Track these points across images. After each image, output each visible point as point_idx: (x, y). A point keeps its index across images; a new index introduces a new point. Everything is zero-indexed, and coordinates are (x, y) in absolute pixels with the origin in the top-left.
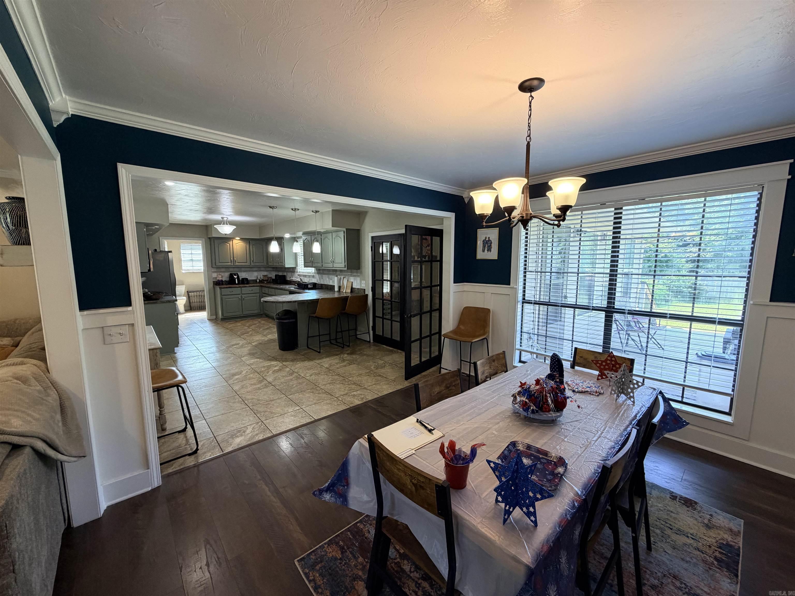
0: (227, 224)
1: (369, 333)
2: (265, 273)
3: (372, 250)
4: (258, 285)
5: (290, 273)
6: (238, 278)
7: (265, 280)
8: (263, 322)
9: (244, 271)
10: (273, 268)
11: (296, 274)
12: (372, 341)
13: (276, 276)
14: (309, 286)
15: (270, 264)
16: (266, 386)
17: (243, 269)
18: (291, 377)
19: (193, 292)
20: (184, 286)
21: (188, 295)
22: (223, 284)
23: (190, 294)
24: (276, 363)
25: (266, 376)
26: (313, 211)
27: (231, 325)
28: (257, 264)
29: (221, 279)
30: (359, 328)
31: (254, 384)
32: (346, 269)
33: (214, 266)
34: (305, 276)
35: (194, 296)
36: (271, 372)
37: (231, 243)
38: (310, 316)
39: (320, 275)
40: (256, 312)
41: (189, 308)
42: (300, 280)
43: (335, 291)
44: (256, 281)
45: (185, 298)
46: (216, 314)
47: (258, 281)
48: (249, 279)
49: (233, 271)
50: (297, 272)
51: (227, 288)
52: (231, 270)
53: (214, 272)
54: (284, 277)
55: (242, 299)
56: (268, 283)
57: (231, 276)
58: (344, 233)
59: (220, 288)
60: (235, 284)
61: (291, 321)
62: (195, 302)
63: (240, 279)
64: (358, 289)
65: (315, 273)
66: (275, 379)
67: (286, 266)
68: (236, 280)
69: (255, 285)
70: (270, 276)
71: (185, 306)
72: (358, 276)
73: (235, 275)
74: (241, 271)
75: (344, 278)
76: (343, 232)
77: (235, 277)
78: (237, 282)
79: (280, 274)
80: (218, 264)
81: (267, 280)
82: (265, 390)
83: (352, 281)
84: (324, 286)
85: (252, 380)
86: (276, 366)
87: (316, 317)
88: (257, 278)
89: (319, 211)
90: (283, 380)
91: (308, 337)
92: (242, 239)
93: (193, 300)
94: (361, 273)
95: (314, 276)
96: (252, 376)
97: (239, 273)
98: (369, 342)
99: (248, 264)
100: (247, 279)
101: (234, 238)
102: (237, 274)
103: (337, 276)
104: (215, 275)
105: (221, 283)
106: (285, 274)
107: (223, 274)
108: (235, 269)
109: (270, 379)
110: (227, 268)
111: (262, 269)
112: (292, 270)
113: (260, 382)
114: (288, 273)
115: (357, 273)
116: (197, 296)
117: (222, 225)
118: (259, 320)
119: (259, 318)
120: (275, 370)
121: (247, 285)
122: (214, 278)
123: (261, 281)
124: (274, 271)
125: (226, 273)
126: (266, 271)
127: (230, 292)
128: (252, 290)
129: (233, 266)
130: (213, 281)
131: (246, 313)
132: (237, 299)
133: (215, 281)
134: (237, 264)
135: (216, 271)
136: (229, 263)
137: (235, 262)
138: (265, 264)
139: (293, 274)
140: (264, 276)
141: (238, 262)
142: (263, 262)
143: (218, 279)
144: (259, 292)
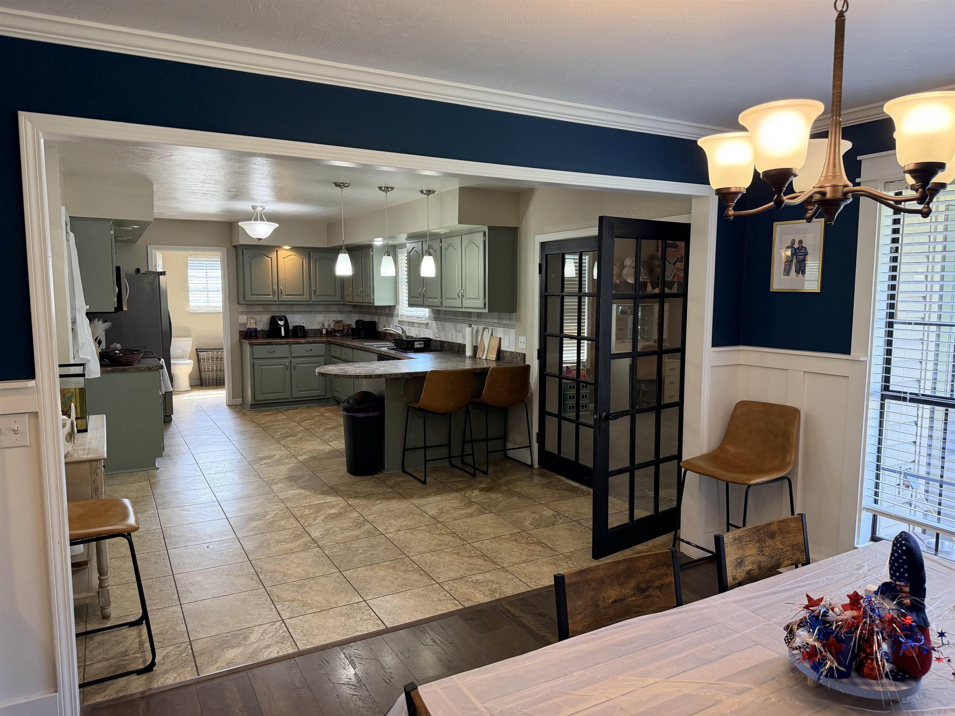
0: (262, 220)
1: (530, 447)
2: (339, 317)
3: (540, 272)
4: (324, 339)
5: (385, 318)
6: (286, 325)
7: (338, 331)
8: (328, 414)
9: (298, 312)
10: (354, 306)
11: (396, 320)
12: (536, 465)
13: (358, 322)
14: (417, 345)
15: (348, 299)
16: (306, 548)
17: (296, 309)
18: (357, 532)
19: (206, 350)
20: (192, 339)
21: (198, 355)
22: (256, 337)
23: (201, 354)
24: (335, 499)
25: (309, 525)
26: (422, 192)
27: (268, 419)
28: (321, 298)
29: (253, 326)
30: (512, 436)
31: (285, 541)
32: (486, 311)
33: (242, 301)
34: (412, 324)
35: (208, 359)
36: (322, 517)
37: (274, 255)
38: (409, 407)
39: (439, 323)
40: (317, 393)
41: (198, 382)
42: (400, 333)
43: (465, 357)
44: (319, 332)
45: (191, 361)
46: (243, 396)
47: (324, 332)
48: (308, 326)
49: (276, 311)
50: (398, 316)
51: (263, 344)
52: (274, 308)
53: (242, 313)
54: (373, 324)
55: (291, 368)
56: (343, 335)
57: (273, 321)
58: (485, 235)
59: (251, 345)
60: (280, 337)
61: (370, 415)
62: (208, 371)
63: (291, 327)
64: (511, 353)
65: (430, 318)
66: (327, 533)
67: (376, 304)
68: (283, 328)
69: (318, 339)
70: (347, 322)
71: (191, 377)
72: (512, 326)
73: (281, 320)
74: (293, 312)
75: (484, 329)
76: (482, 234)
77: (281, 323)
78: (283, 334)
79: (367, 318)
80: (249, 297)
81: (342, 331)
82: (302, 554)
83: (499, 336)
84: (446, 345)
85: (283, 532)
86: (333, 507)
87: (420, 409)
88: (323, 325)
89: (434, 192)
90: (340, 537)
91: (405, 450)
92: (295, 249)
93: (205, 366)
94: (518, 319)
95: (427, 324)
96: (283, 523)
97: (288, 317)
98: (531, 466)
99: (305, 297)
100: (303, 327)
101: (279, 247)
102: (285, 317)
103: (470, 326)
104: (243, 319)
105: (253, 334)
106: (376, 319)
107: (258, 317)
108: (283, 309)
109: (316, 533)
110: (266, 305)
111: (333, 308)
112: (387, 311)
113: (297, 537)
114: (381, 318)
115: (511, 319)
116: (212, 358)
117: (252, 222)
118: (322, 409)
119: (323, 406)
120: (330, 514)
121: (303, 341)
122: (241, 324)
123: (330, 333)
124: (355, 312)
125: (263, 316)
126: (341, 312)
127: (269, 352)
128: (311, 350)
129: (278, 303)
130: (240, 331)
131: (298, 394)
132: (282, 366)
133: (243, 330)
134: (285, 298)
135: (245, 310)
136: (269, 295)
137: (282, 293)
138: (338, 298)
139: (390, 318)
140: (337, 322)
141: (286, 295)
142: (335, 295)
143: (248, 326)
144: (324, 354)
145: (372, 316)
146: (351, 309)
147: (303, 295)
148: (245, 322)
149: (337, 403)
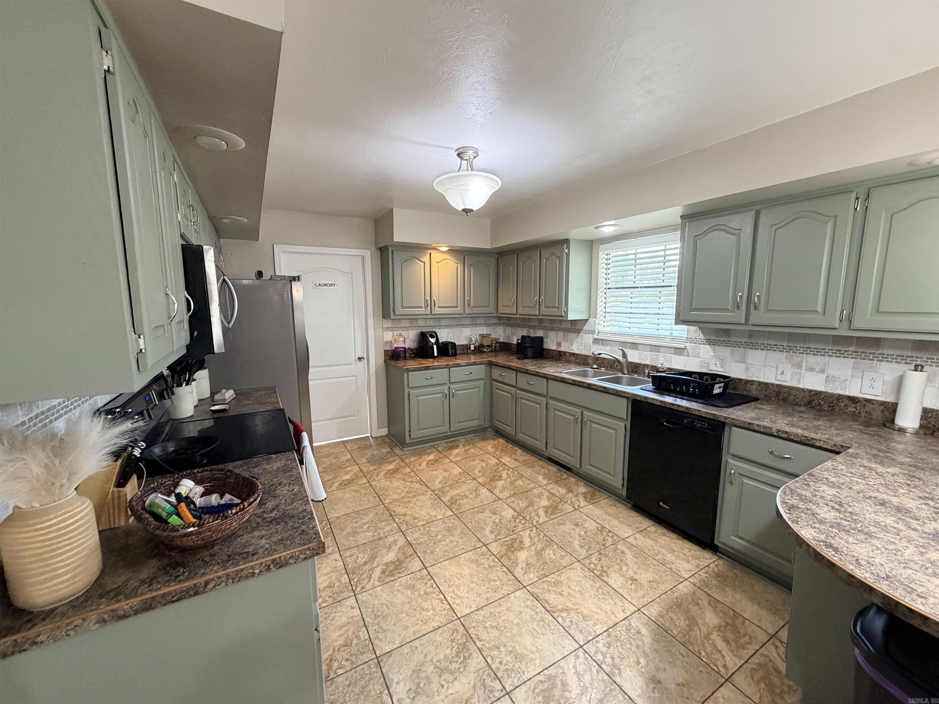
2: (485, 331)
6: (437, 342)
7: (487, 346)
9: (446, 326)
11: (587, 338)
13: (523, 338)
14: (716, 390)
15: (502, 310)
17: (448, 323)
22: (407, 359)
28: (476, 310)
29: (401, 345)
33: (391, 315)
37: (426, 259)
39: (729, 350)
40: (476, 423)
44: (468, 347)
46: (389, 425)
47: (472, 348)
48: (457, 342)
49: (424, 326)
50: (592, 332)
51: (420, 369)
52: (421, 323)
53: (387, 329)
54: (538, 340)
55: (449, 396)
56: (490, 351)
57: (423, 337)
59: (407, 371)
60: (433, 357)
63: (441, 344)
65: (690, 339)
68: (435, 347)
69: (471, 358)
73: (432, 337)
74: (440, 327)
77: (433, 340)
78: (436, 354)
81: (490, 346)
88: (471, 340)
92: (451, 251)
97: (436, 332)
99: (459, 310)
100: (453, 343)
101: (434, 248)
104: (388, 336)
105: (402, 355)
107: (404, 333)
108: (430, 323)
110: (413, 319)
111: (480, 321)
121: (462, 362)
122: (387, 343)
123: (479, 350)
125: (410, 332)
126: (487, 325)
127: (426, 379)
128: (471, 373)
129: (430, 317)
130: (385, 351)
131: (456, 426)
132: (440, 395)
133: (389, 349)
134: (437, 310)
135: (390, 326)
136: (421, 307)
137: (435, 305)
138: (491, 309)
139: (571, 335)
140: (483, 336)
141: (440, 307)
142: (488, 306)
143: (396, 345)
144: (483, 377)
145: (531, 331)
146: (497, 321)
147: (456, 307)
148: (390, 339)
149: (496, 432)
